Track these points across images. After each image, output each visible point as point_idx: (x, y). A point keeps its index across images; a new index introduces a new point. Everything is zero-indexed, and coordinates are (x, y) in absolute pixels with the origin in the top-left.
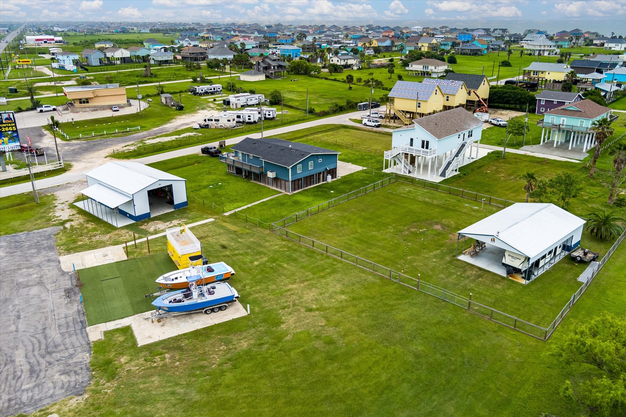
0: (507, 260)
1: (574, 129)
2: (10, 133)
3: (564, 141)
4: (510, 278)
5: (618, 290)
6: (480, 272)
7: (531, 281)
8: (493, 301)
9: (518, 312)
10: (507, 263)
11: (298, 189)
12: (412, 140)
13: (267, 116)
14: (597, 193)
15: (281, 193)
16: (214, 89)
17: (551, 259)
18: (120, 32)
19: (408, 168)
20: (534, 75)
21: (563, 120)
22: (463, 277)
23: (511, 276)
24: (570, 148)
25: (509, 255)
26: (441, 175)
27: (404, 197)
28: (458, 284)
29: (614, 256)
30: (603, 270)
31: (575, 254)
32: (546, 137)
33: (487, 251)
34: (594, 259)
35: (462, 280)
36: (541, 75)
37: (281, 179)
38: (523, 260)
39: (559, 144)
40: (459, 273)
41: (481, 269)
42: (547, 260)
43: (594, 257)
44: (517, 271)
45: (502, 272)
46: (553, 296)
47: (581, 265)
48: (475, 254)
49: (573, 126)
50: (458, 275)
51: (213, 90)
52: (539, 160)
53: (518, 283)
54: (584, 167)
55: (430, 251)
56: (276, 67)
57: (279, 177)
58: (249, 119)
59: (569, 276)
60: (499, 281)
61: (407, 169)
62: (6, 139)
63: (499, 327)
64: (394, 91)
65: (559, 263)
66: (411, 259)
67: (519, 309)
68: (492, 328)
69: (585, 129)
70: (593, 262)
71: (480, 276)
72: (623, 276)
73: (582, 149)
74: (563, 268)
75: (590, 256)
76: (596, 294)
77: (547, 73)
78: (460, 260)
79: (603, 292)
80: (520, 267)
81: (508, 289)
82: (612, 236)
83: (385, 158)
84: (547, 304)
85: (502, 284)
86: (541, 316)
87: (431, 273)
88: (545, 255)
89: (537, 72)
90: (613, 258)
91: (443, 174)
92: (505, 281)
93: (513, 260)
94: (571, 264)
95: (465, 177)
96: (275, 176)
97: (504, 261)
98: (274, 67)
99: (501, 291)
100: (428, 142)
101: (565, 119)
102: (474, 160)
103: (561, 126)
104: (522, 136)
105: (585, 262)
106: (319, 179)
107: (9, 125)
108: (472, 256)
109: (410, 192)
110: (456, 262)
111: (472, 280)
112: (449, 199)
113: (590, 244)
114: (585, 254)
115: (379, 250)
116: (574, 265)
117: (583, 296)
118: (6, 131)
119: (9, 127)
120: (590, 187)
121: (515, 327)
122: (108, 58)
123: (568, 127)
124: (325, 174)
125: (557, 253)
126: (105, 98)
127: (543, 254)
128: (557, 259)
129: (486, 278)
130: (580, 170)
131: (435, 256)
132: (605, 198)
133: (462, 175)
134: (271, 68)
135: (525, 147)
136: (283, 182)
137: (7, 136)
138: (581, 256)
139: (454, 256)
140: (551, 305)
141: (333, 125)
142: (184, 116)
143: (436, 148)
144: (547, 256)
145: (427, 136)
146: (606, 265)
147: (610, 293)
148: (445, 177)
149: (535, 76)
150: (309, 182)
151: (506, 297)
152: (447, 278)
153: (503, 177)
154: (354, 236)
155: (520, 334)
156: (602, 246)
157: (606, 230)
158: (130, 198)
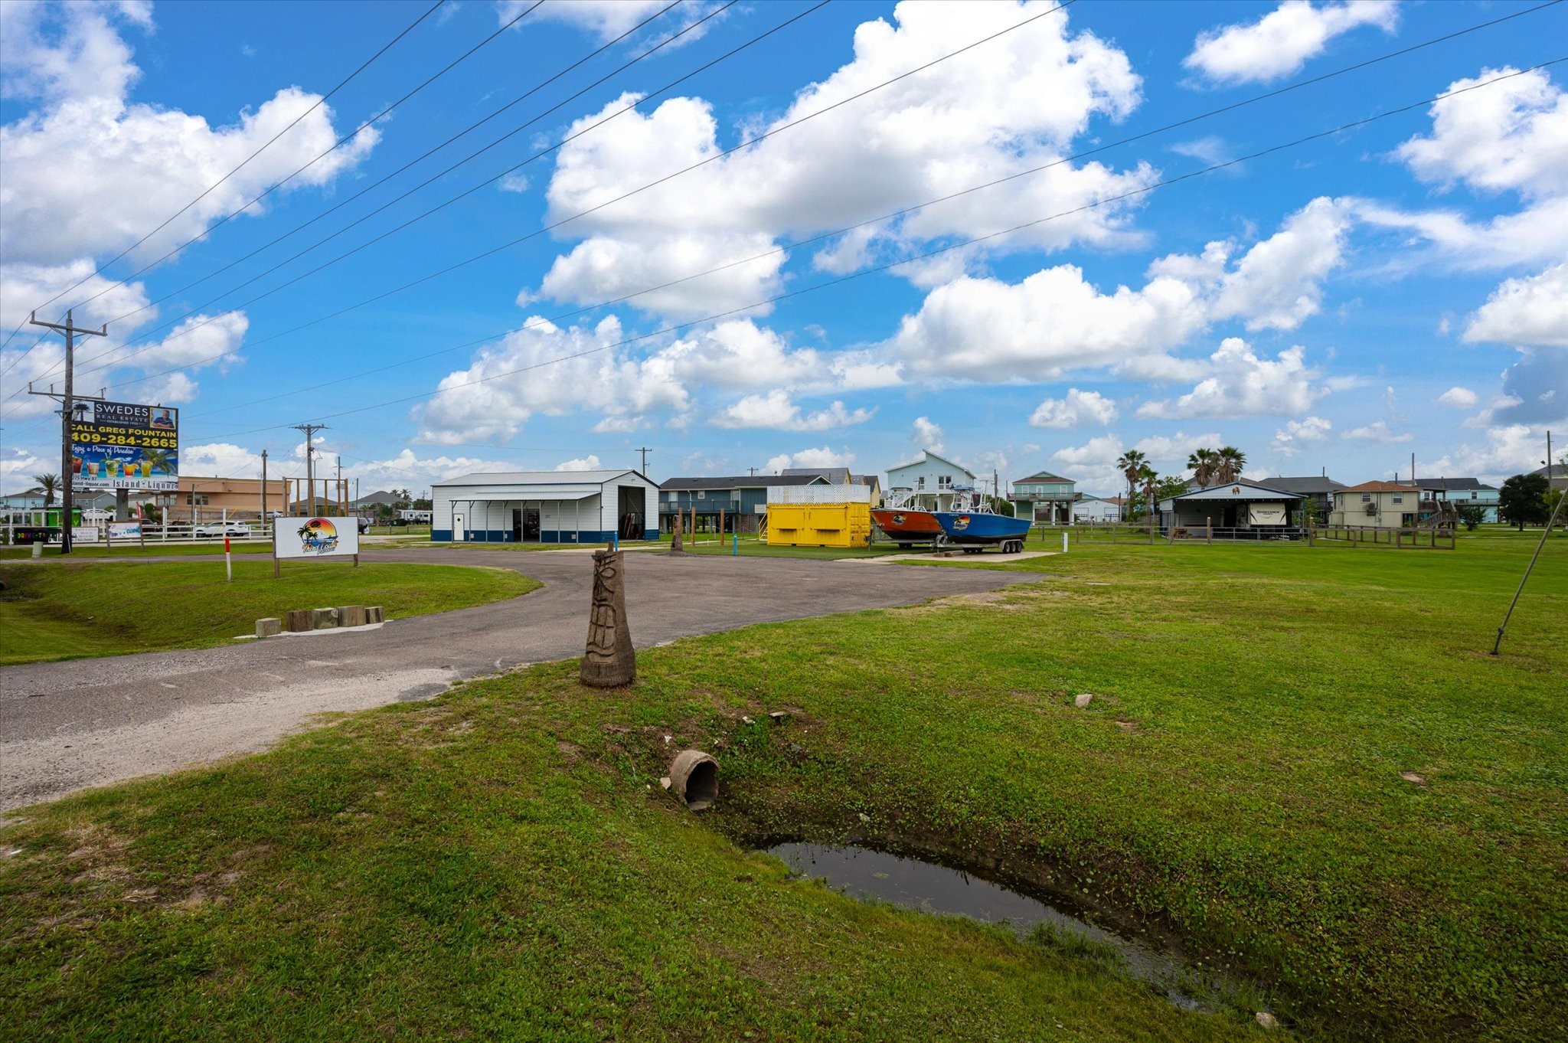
2: (159, 451)
62: (147, 465)
107: (163, 434)
118: (151, 447)
119: (160, 438)
126: (237, 496)
137: (151, 459)
158: (597, 489)
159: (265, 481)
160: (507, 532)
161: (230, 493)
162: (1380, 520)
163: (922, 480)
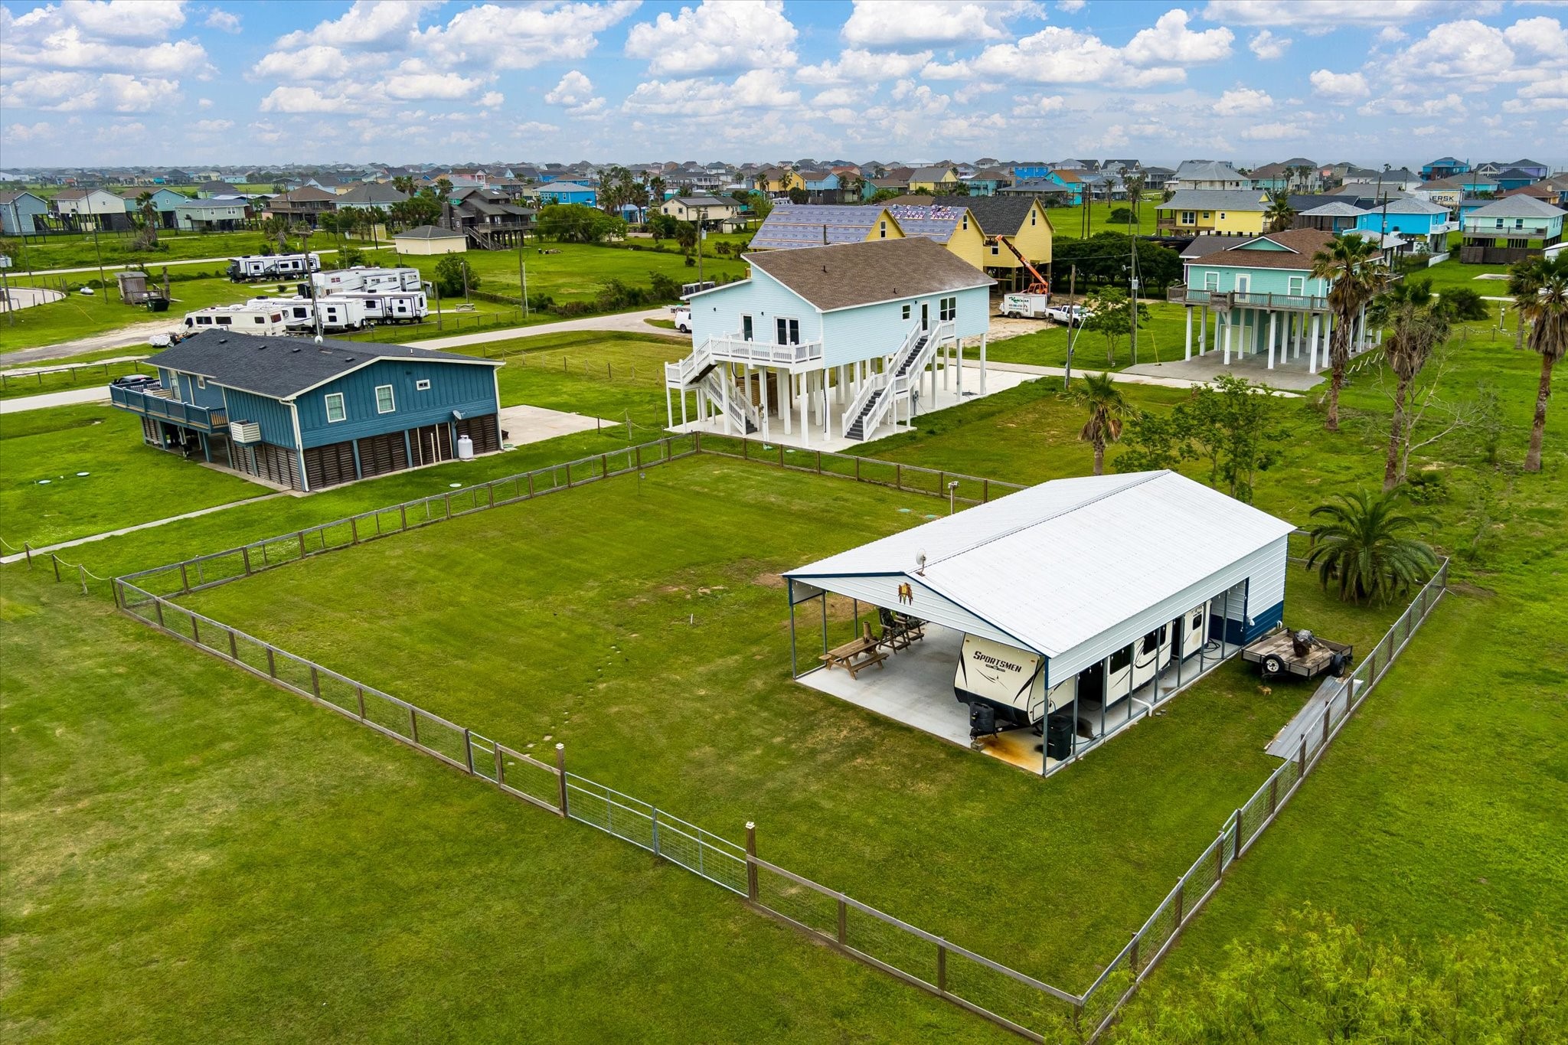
0: (975, 679)
1: (1277, 304)
3: (1254, 352)
4: (987, 752)
5: (1433, 787)
6: (868, 733)
7: (1071, 760)
8: (881, 855)
9: (982, 905)
10: (971, 689)
11: (341, 479)
12: (748, 321)
13: (396, 314)
14: (1348, 468)
15: (275, 492)
16: (295, 265)
17: (1161, 674)
18: (169, 182)
19: (742, 412)
20: (1185, 221)
21: (1243, 281)
22: (791, 755)
23: (992, 744)
24: (1271, 366)
25: (978, 656)
26: (850, 435)
27: (698, 493)
28: (757, 785)
29: (1411, 656)
30: (1369, 709)
31: (1260, 650)
32: (1202, 338)
33: (925, 651)
34: (1334, 669)
35: (781, 768)
36: (1202, 222)
37: (276, 448)
38: (1029, 671)
39: (1240, 357)
40: (778, 740)
41: (875, 720)
42: (1141, 676)
43: (1333, 659)
44: (1012, 720)
45: (954, 729)
46: (1154, 822)
47: (1286, 693)
48: (871, 666)
49: (1270, 295)
50: (770, 748)
51: (291, 268)
52: (1176, 395)
53: (1013, 771)
54: (1309, 407)
55: (701, 661)
56: (498, 220)
57: (269, 439)
58: (333, 319)
59: (1232, 737)
60: (937, 767)
61: (739, 416)
63: (871, 985)
64: (765, 233)
65: (1197, 687)
66: (610, 689)
67: (989, 890)
68: (830, 994)
69: (1308, 303)
70: (1329, 682)
71: (863, 748)
72: (1448, 728)
73: (1308, 368)
74: (1211, 707)
75: (1318, 656)
76: (1340, 809)
77: (1218, 215)
78: (805, 689)
79: (1372, 798)
80: (1021, 704)
81: (964, 798)
82: (1401, 586)
83: (669, 385)
84: (1126, 860)
85: (948, 777)
86: (1085, 921)
87: (662, 741)
88: (1129, 649)
89: (1192, 215)
90: (1407, 663)
91: (856, 431)
92: (964, 767)
93: (993, 673)
94: (1246, 689)
95: (933, 439)
96: (256, 437)
97: (960, 683)
98: (492, 217)
99: (932, 810)
100: (794, 324)
101: (1248, 276)
102: (973, 398)
103: (1237, 299)
104: (1126, 336)
105: (1301, 677)
106: (426, 449)
108: (855, 672)
109: (724, 478)
110: (784, 697)
111: (825, 764)
112: (848, 496)
113: (1321, 616)
114: (1301, 649)
115: (500, 661)
116: (1258, 693)
117: (1288, 819)
120: (1326, 455)
121: (942, 983)
122: (65, 217)
123: (1259, 300)
124: (452, 432)
125: (1188, 649)
127: (1119, 645)
128: (1191, 675)
129: (883, 754)
130: (1299, 414)
131: (712, 679)
132: (1376, 480)
133: (919, 435)
134: (483, 221)
135: (1138, 367)
136: (282, 456)
138: (1284, 657)
139: (788, 675)
140: (1139, 866)
141: (589, 332)
142: (156, 323)
143: (820, 340)
144: (1139, 658)
145: (788, 303)
146: (1381, 690)
147: (1398, 800)
148: (861, 437)
149: (1188, 224)
150: (383, 457)
151: (948, 834)
152: (721, 758)
153: (1053, 436)
154: (436, 615)
155: (962, 1018)
156: (1366, 623)
157: (1376, 560)
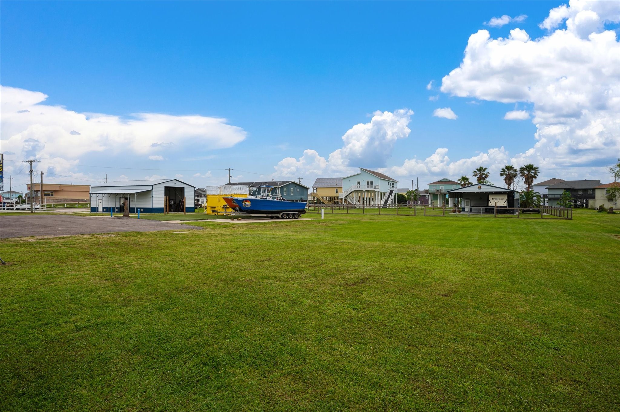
100: (372, 182)
123: (446, 191)
143: (379, 185)
158: (150, 188)
159: (42, 184)
160: (117, 208)
161: (63, 191)
162: (616, 204)
163: (359, 183)
